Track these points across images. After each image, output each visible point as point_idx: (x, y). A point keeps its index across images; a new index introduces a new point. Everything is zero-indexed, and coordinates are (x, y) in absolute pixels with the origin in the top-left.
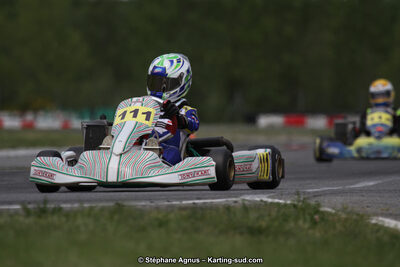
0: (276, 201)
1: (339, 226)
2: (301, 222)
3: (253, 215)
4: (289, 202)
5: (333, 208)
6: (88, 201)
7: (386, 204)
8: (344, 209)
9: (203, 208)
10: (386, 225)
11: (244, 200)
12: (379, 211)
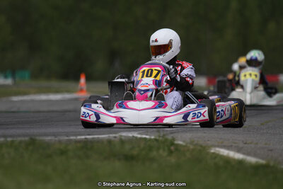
0: (144, 136)
1: (188, 154)
2: (161, 151)
3: (127, 147)
4: (153, 137)
5: (184, 141)
6: (11, 136)
7: (221, 139)
8: (192, 143)
9: (92, 141)
10: (221, 153)
11: (121, 136)
12: (216, 144)
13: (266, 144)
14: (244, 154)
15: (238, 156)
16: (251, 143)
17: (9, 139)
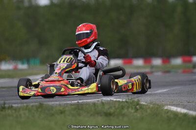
0: (118, 100)
1: (149, 111)
2: (130, 109)
3: (107, 107)
4: (124, 100)
5: (146, 103)
6: (26, 103)
7: (172, 100)
8: (151, 103)
9: (82, 104)
10: (172, 110)
11: (102, 100)
12: (168, 103)
14: (188, 109)
15: (184, 111)
16: (193, 102)
17: (25, 105)
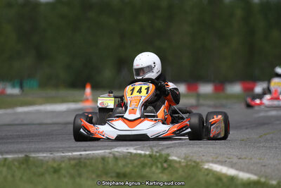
2: (154, 168)
4: (147, 153)
5: (179, 157)
7: (216, 154)
8: (186, 158)
9: (88, 158)
10: (214, 170)
12: (210, 159)
13: (260, 159)
14: (237, 169)
15: (232, 172)
16: (245, 158)
